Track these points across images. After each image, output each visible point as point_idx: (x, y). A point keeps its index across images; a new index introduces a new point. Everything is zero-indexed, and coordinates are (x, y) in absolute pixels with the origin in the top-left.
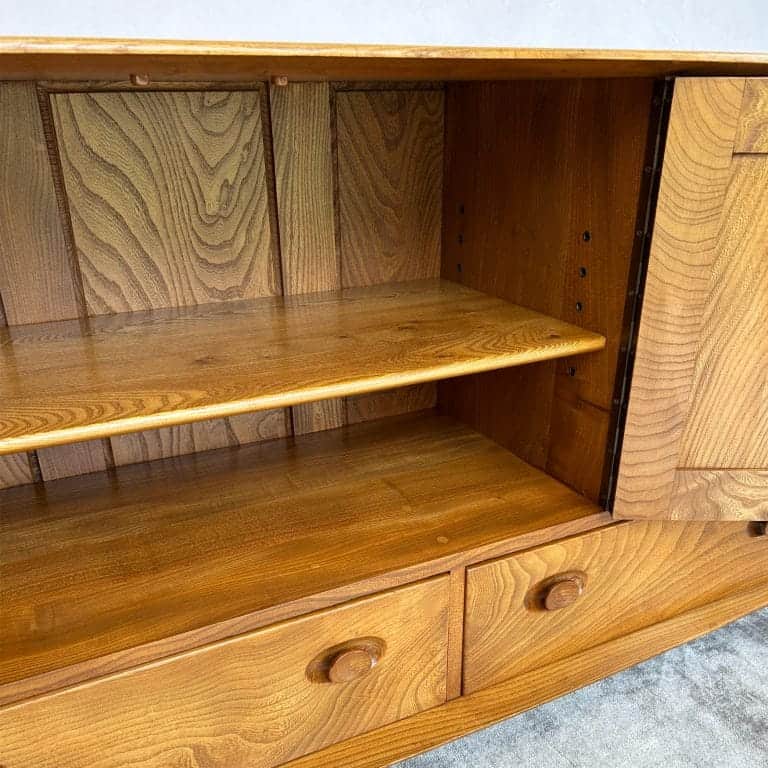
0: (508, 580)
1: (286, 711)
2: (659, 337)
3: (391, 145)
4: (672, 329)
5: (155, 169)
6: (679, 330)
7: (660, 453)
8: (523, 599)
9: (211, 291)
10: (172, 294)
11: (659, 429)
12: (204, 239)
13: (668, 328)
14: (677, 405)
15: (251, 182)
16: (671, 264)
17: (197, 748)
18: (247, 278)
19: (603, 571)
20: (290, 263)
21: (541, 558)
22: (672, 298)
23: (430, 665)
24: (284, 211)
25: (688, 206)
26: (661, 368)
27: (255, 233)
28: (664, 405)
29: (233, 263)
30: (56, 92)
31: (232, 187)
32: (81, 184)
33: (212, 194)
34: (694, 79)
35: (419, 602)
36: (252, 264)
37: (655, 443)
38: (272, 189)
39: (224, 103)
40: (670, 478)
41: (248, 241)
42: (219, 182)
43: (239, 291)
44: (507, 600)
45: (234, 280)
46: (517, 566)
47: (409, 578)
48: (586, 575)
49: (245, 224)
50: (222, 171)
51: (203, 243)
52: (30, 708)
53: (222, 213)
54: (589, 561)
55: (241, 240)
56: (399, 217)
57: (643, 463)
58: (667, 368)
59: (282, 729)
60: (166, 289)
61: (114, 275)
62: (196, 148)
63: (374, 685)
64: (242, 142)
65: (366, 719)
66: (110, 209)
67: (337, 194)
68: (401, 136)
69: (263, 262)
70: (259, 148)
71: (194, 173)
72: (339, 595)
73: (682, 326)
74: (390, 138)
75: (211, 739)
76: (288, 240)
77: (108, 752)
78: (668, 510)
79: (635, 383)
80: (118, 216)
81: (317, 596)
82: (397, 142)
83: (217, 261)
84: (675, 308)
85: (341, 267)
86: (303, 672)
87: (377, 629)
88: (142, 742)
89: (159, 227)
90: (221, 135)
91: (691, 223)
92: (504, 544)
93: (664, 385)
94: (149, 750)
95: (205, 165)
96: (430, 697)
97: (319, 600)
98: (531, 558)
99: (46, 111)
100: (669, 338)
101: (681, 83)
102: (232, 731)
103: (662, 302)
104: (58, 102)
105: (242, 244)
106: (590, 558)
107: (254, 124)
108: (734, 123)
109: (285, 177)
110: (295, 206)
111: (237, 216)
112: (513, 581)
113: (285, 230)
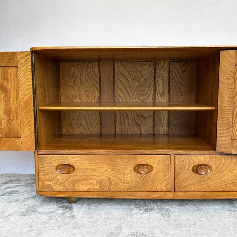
0: (187, 162)
1: (129, 177)
2: (224, 105)
3: (183, 72)
4: (226, 103)
5: (132, 75)
6: (227, 103)
7: (227, 134)
8: (191, 168)
9: (140, 100)
10: (132, 99)
11: (226, 128)
12: (140, 89)
13: (225, 103)
14: (229, 122)
15: (151, 78)
16: (224, 88)
17: (109, 179)
18: (148, 98)
19: (217, 168)
20: (158, 95)
21: (197, 158)
22: (225, 96)
23: (165, 178)
24: (157, 85)
25: (226, 76)
26: (225, 112)
27: (150, 89)
28: (226, 122)
29: (145, 94)
30: (116, 62)
31: (146, 79)
32: (118, 78)
33: (142, 80)
34: (224, 51)
35: (162, 160)
36: (149, 94)
37: (225, 131)
38: (155, 80)
39: (146, 64)
40: (230, 141)
41: (149, 90)
42: (144, 79)
43: (146, 100)
44: (187, 168)
45: (145, 98)
46: (189, 158)
47: (160, 153)
48: (211, 167)
49: (148, 87)
50: (145, 76)
51: (139, 90)
52: (81, 156)
53: (144, 84)
54: (212, 164)
55: (147, 90)
56: (184, 87)
57: (222, 137)
58: (226, 112)
59: (127, 181)
60: (131, 98)
61: (122, 95)
62: (140, 72)
63: (150, 179)
64: (149, 71)
65: (148, 187)
66: (122, 82)
67: (169, 82)
68: (185, 70)
69: (151, 95)
70: (153, 72)
71: (139, 77)
72: (142, 152)
73: (228, 102)
74: (183, 71)
75: (112, 177)
76: (157, 91)
77: (92, 171)
78: (231, 150)
79: (218, 116)
80: (124, 84)
81: (137, 151)
82: (184, 72)
83: (141, 94)
84: (226, 98)
85: (169, 97)
86: (133, 168)
87: (151, 163)
88: (98, 172)
89: (131, 86)
90: (145, 70)
91: (228, 79)
92: (185, 152)
93: (226, 117)
94: (100, 175)
95: (141, 75)
96: (165, 188)
97: (138, 152)
98: (194, 157)
99: (114, 65)
100: (225, 105)
101: (221, 52)
102: (117, 177)
103: (223, 97)
104: (116, 64)
105: (147, 91)
106: (212, 163)
107: (152, 68)
108: (234, 59)
109: (158, 78)
110: (159, 84)
111: (147, 85)
112: (188, 162)
113: (157, 88)
